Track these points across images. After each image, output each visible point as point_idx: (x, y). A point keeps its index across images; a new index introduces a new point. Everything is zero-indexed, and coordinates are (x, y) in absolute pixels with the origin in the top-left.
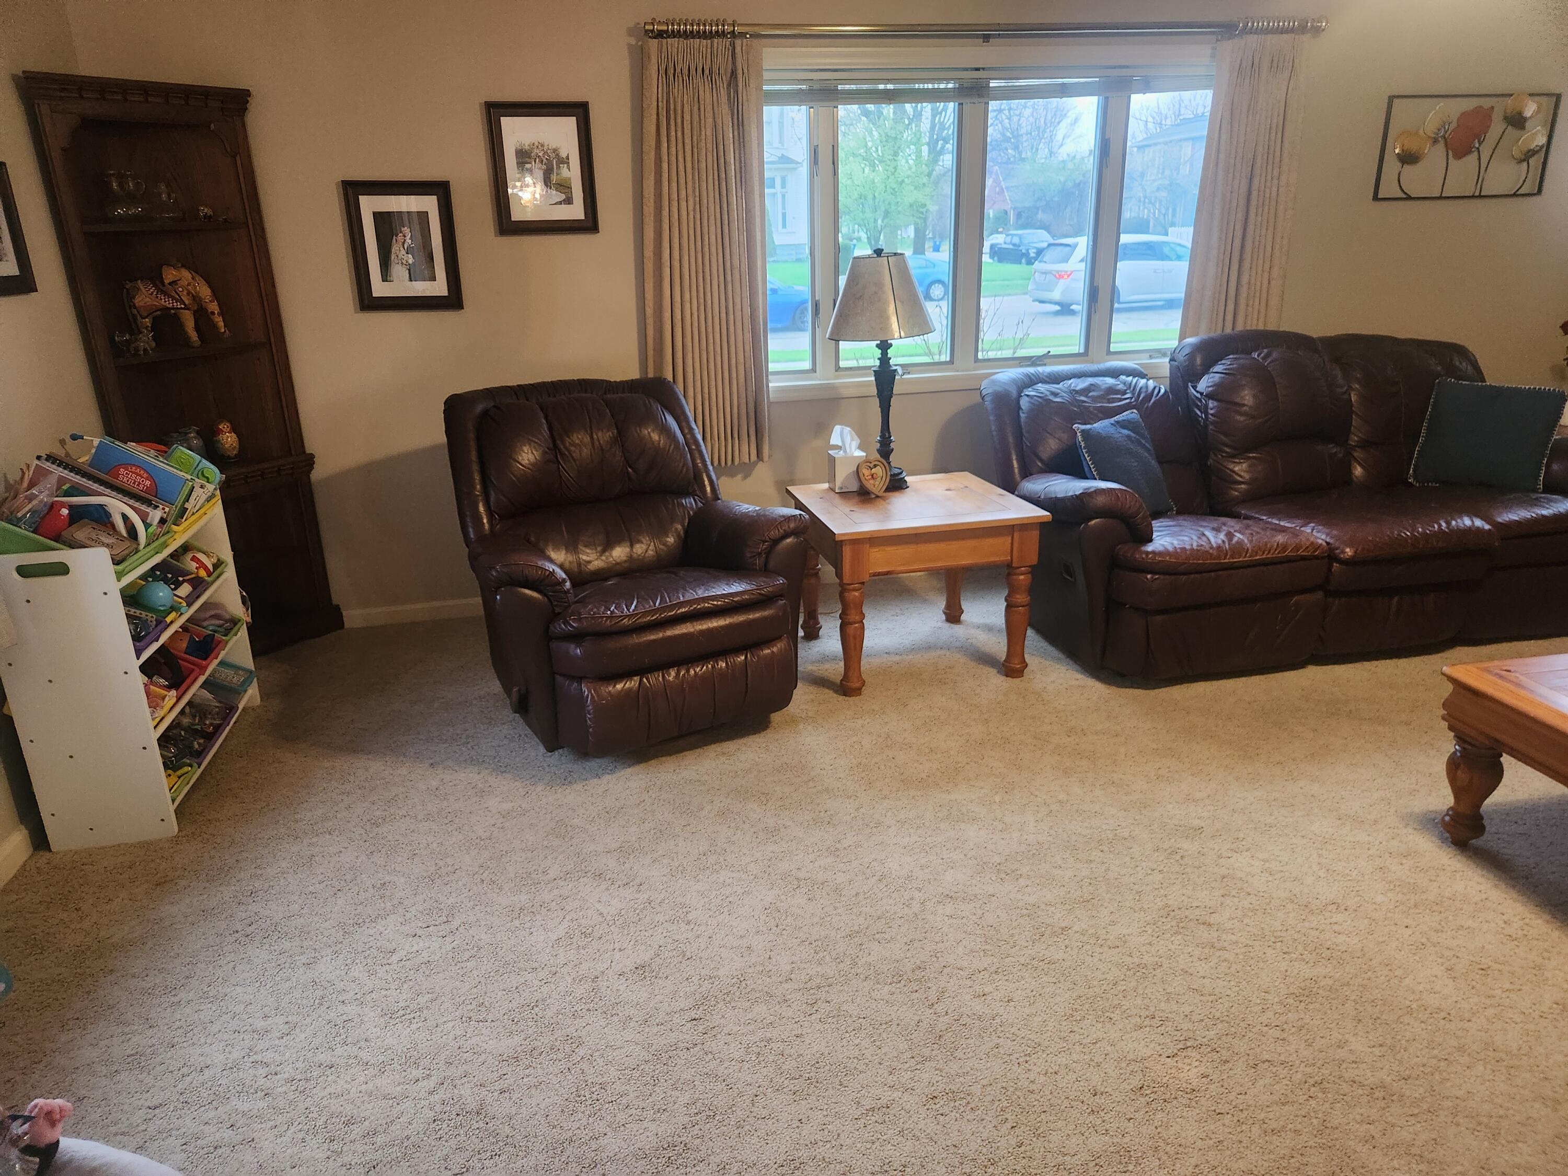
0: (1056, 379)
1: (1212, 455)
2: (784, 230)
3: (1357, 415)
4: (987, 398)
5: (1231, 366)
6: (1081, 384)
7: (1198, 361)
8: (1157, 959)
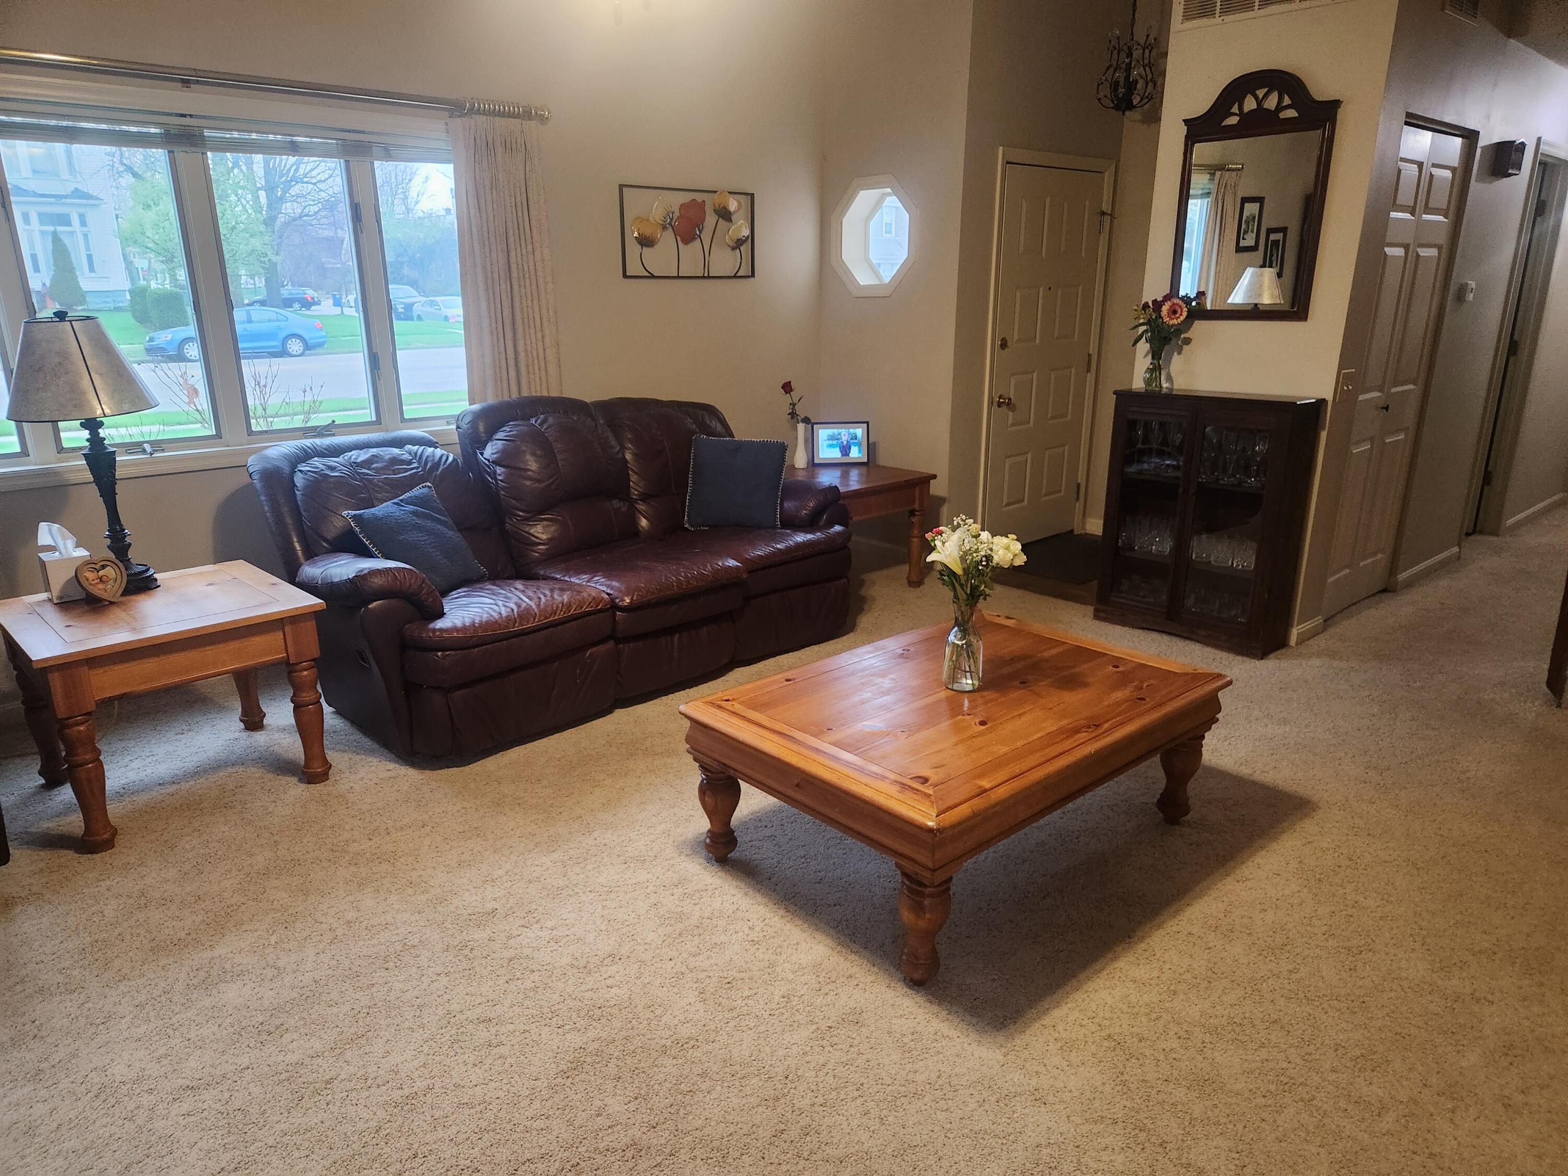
0: (336, 451)
1: (508, 520)
2: (92, 275)
3: (633, 470)
4: (255, 476)
5: (511, 433)
6: (363, 456)
7: (481, 428)
8: (429, 1081)
